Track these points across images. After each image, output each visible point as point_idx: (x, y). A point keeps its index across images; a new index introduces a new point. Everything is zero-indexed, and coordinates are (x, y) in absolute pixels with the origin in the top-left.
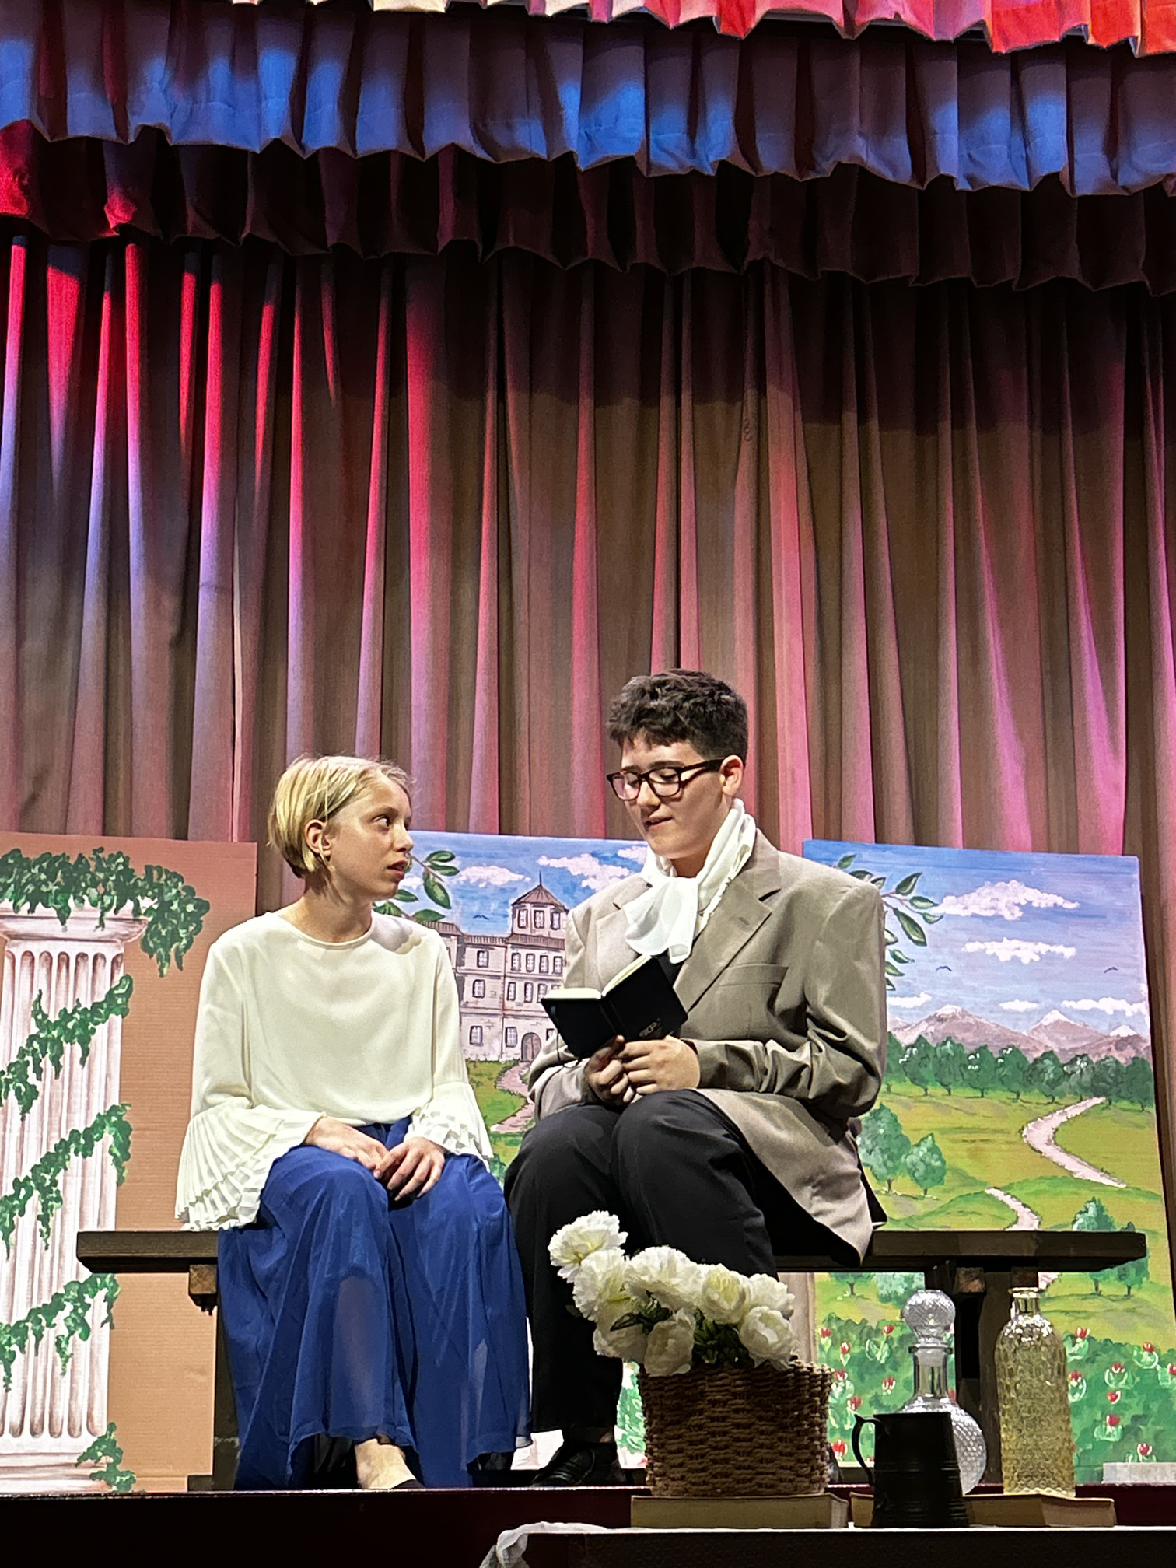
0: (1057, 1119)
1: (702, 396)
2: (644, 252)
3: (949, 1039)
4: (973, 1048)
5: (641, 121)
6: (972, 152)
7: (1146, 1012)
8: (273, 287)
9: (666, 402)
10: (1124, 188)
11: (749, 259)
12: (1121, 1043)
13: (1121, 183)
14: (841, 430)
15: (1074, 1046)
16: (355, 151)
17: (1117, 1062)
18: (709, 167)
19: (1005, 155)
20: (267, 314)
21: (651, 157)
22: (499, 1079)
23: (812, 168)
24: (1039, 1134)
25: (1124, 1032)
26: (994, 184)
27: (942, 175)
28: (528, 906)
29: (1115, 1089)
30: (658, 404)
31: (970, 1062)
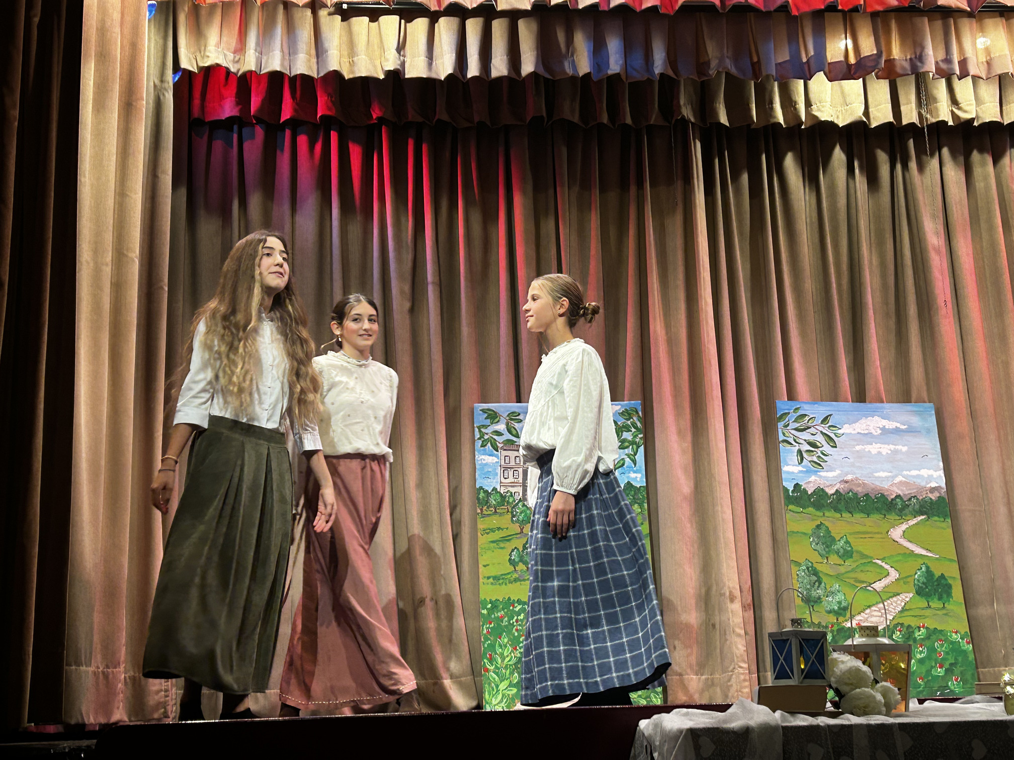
0: (904, 527)
3: (850, 490)
4: (862, 495)
5: (623, 56)
7: (943, 475)
11: (675, 118)
12: (932, 490)
15: (909, 492)
17: (931, 499)
18: (656, 77)
21: (628, 73)
24: (897, 533)
25: (933, 485)
29: (930, 512)
31: (861, 501)
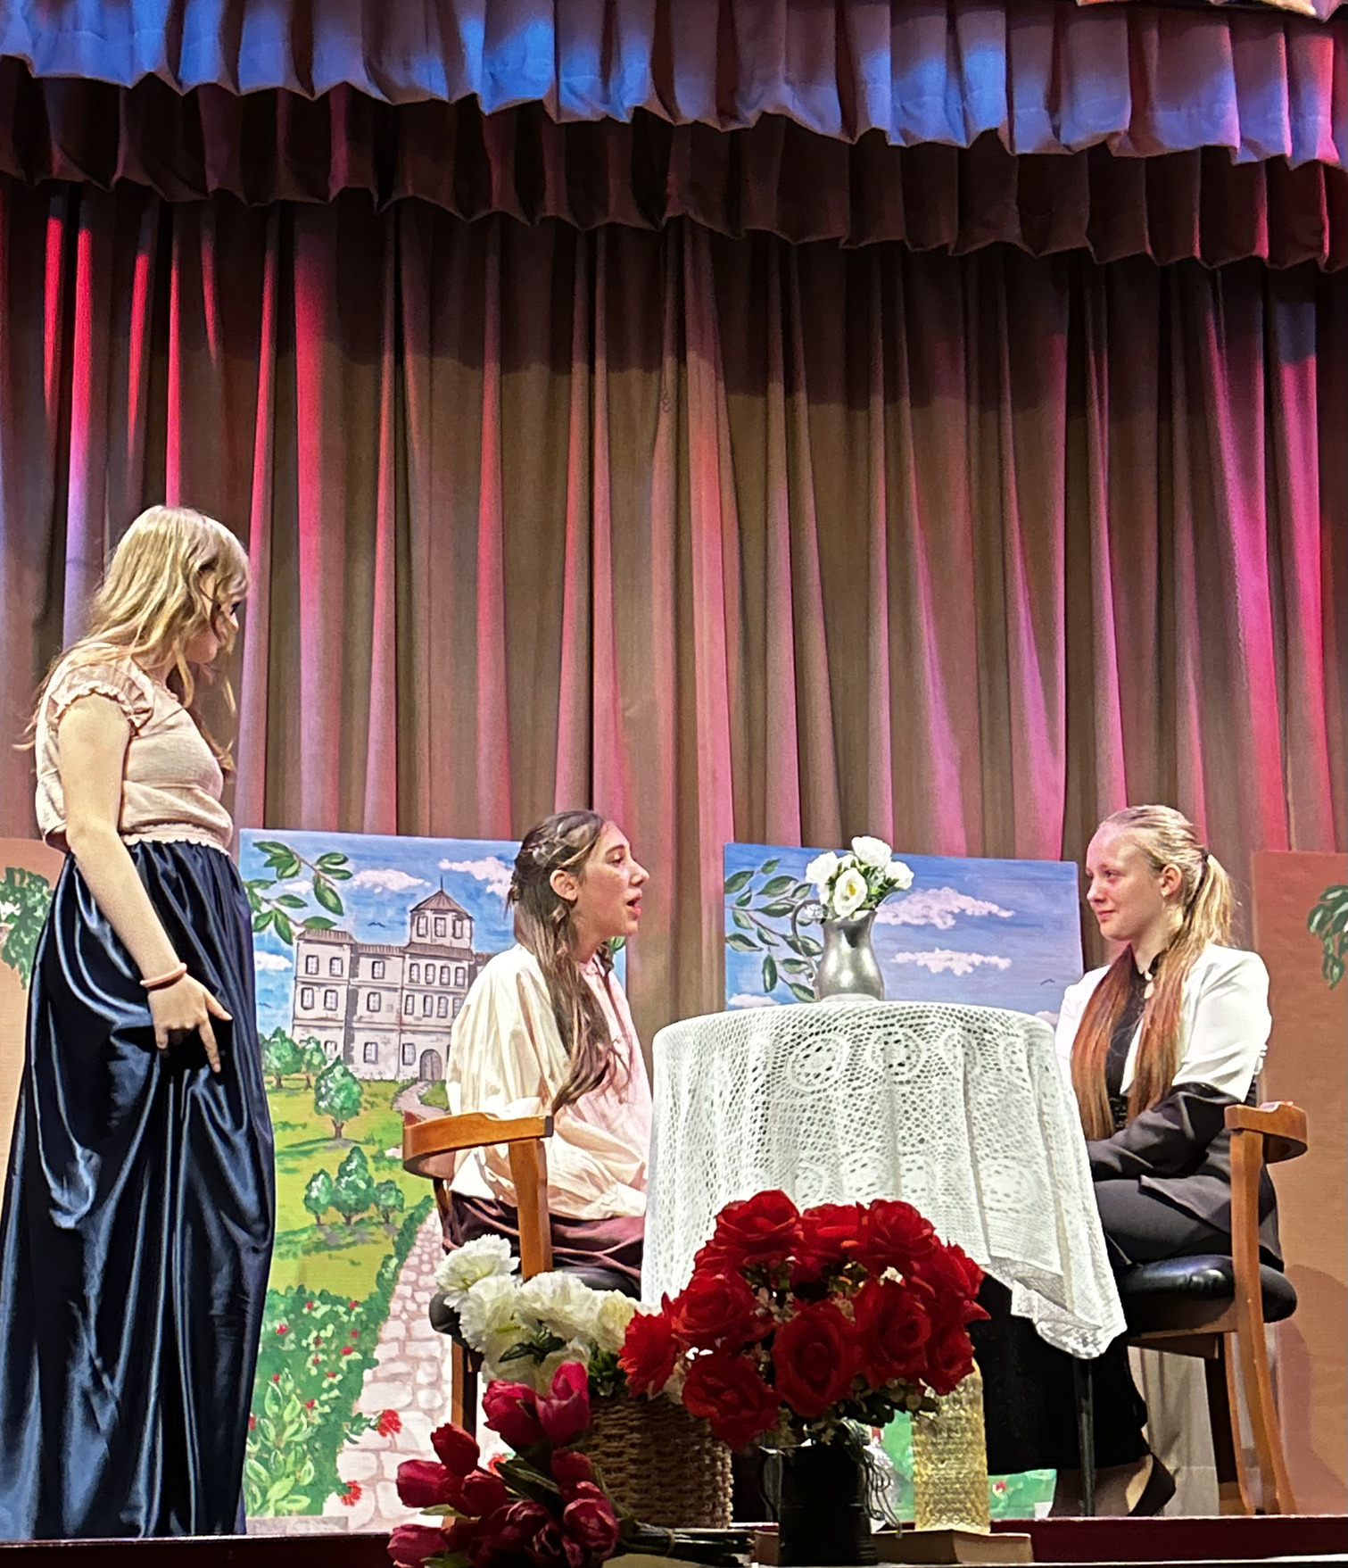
1: (617, 362)
2: (553, 204)
5: (551, 62)
6: (907, 105)
8: (148, 236)
9: (579, 368)
10: (1068, 147)
11: (669, 214)
13: (1063, 141)
14: (767, 403)
16: (237, 89)
18: (624, 115)
19: (940, 109)
20: (142, 264)
21: (562, 102)
22: (395, 1100)
23: (735, 117)
26: (928, 139)
27: (874, 130)
28: (428, 913)
30: (569, 372)
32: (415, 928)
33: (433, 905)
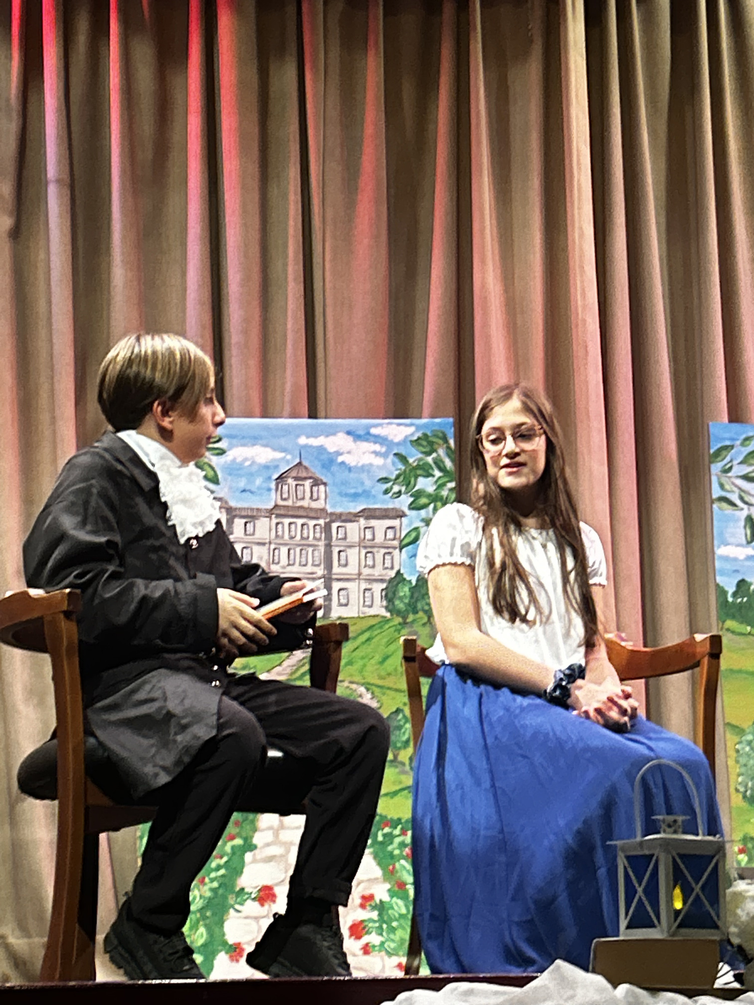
28: (290, 481)
32: (279, 493)
33: (294, 474)
